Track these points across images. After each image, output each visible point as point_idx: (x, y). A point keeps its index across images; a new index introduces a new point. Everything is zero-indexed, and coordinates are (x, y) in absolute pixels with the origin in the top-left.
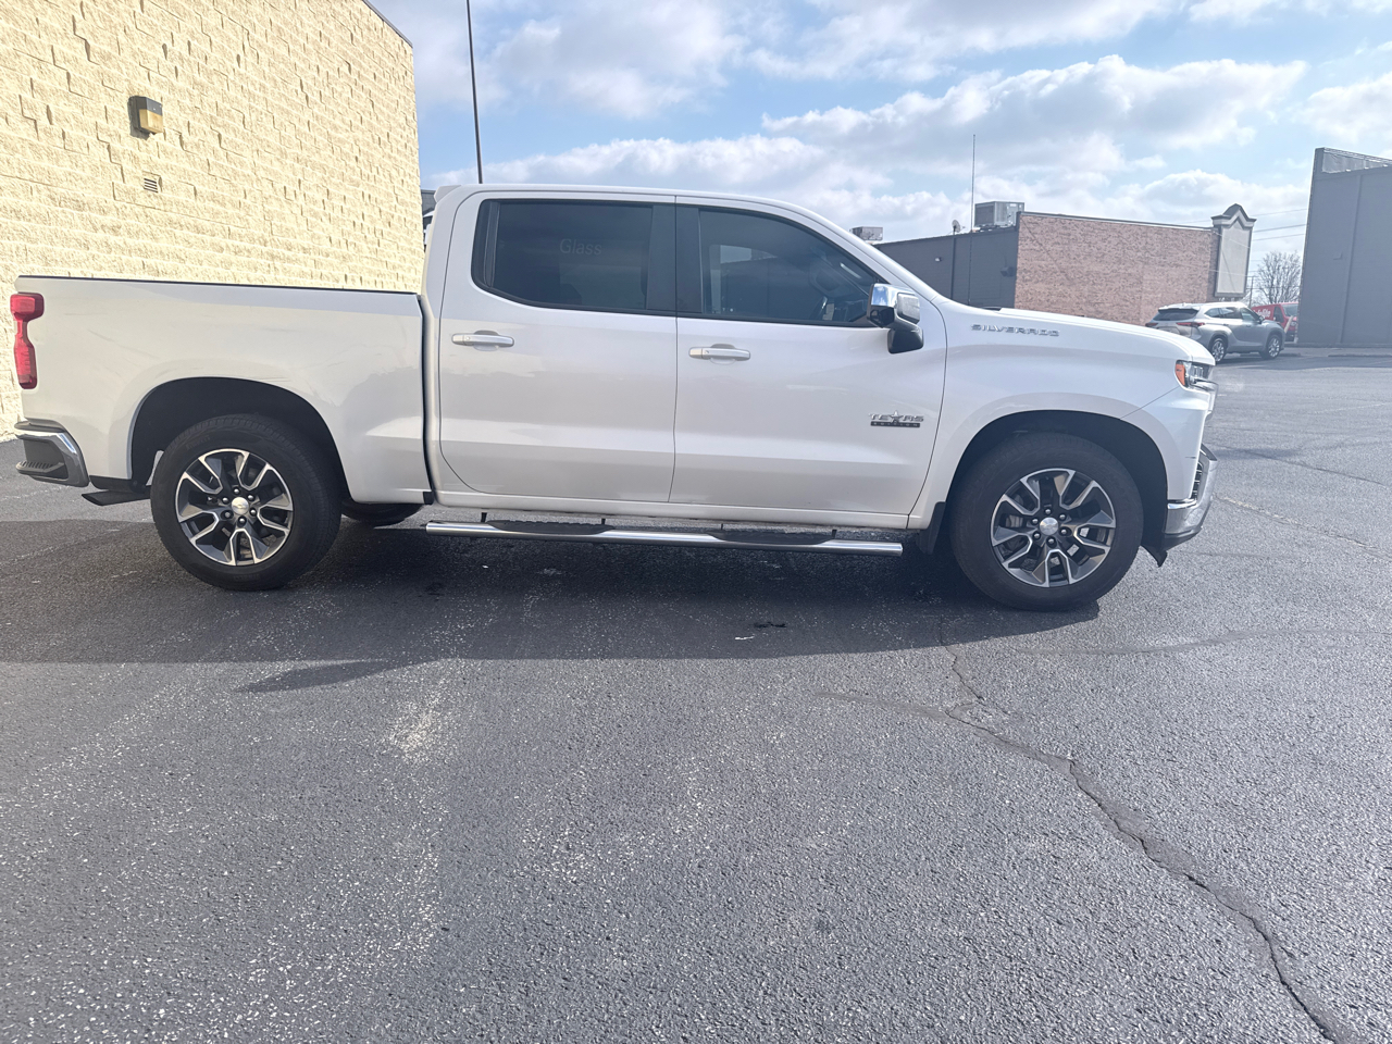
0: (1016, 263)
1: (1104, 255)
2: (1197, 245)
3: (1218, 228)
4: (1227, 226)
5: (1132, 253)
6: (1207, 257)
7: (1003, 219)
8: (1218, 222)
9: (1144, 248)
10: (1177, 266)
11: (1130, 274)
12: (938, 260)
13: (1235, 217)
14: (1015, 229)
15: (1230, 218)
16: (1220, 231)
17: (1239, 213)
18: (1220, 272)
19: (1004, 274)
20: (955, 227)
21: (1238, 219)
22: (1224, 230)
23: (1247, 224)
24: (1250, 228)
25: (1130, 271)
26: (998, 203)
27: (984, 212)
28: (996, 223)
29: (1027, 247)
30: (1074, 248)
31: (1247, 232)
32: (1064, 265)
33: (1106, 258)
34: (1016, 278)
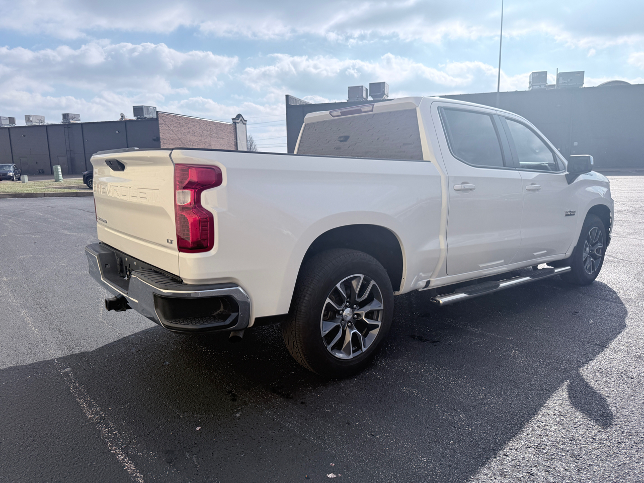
0: (159, 135)
1: (195, 133)
2: (229, 130)
3: (235, 123)
4: (238, 123)
5: (206, 132)
6: (233, 135)
7: (148, 114)
8: (235, 121)
9: (210, 130)
10: (223, 138)
11: (206, 142)
12: (117, 132)
13: (240, 119)
14: (157, 119)
15: (238, 119)
16: (236, 125)
17: (241, 117)
18: (238, 141)
19: (154, 140)
20: (122, 117)
21: (241, 120)
22: (237, 124)
23: (244, 122)
24: (245, 124)
25: (206, 140)
26: (145, 106)
27: (138, 110)
28: (145, 116)
29: (163, 128)
30: (183, 129)
31: (245, 126)
32: (180, 137)
33: (196, 134)
34: (160, 142)
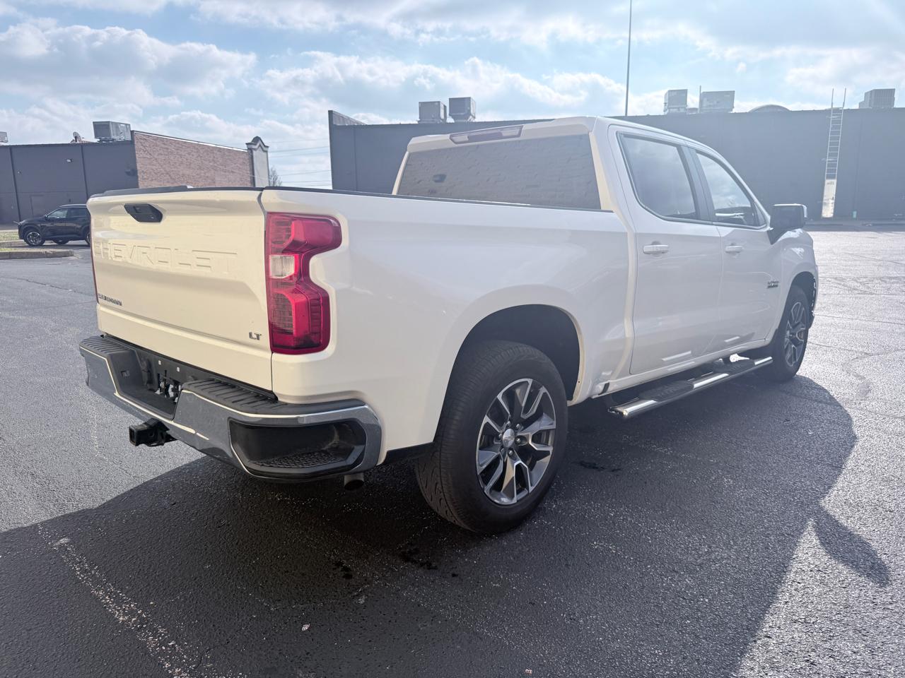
0: (136, 167)
1: (191, 163)
2: (241, 160)
3: (250, 150)
4: (255, 149)
5: (207, 163)
6: (248, 168)
7: (117, 135)
8: (250, 146)
9: (213, 160)
10: (232, 172)
11: (207, 177)
12: (69, 161)
13: (258, 144)
14: (132, 142)
15: (255, 145)
16: (252, 152)
17: (260, 142)
18: (256, 177)
19: (128, 173)
20: (76, 137)
21: (260, 145)
22: (254, 152)
23: (265, 149)
24: (266, 152)
25: (207, 175)
26: (112, 123)
27: (100, 128)
28: (113, 137)
29: (141, 156)
30: (172, 158)
31: (265, 154)
32: (168, 169)
33: (192, 166)
34: (137, 177)
